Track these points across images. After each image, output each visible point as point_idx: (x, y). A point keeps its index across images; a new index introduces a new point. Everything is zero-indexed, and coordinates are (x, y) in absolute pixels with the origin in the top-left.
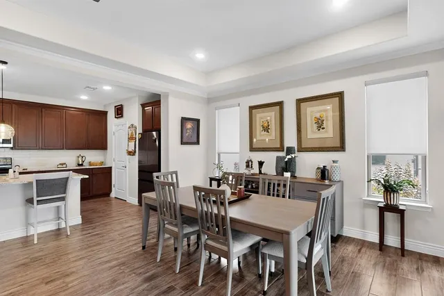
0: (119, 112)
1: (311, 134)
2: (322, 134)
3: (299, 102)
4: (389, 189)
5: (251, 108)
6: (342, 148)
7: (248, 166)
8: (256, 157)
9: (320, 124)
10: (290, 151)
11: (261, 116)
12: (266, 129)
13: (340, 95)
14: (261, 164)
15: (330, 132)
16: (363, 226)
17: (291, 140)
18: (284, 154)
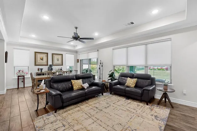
1: (56, 62)
3: (53, 54)
6: (62, 65)
9: (58, 60)
10: (51, 66)
12: (42, 59)
13: (62, 55)
15: (60, 62)
17: (50, 63)
18: (49, 66)
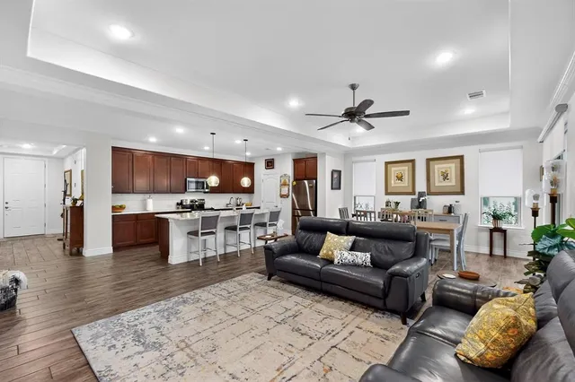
0: (270, 164)
1: (438, 182)
2: (446, 183)
3: (429, 160)
4: (496, 217)
5: (387, 163)
6: (462, 192)
7: (387, 205)
8: (393, 199)
9: (445, 177)
10: (421, 194)
11: (394, 170)
12: (400, 178)
13: (461, 158)
14: (397, 204)
15: (453, 182)
16: (478, 244)
17: (421, 186)
18: (416, 197)
